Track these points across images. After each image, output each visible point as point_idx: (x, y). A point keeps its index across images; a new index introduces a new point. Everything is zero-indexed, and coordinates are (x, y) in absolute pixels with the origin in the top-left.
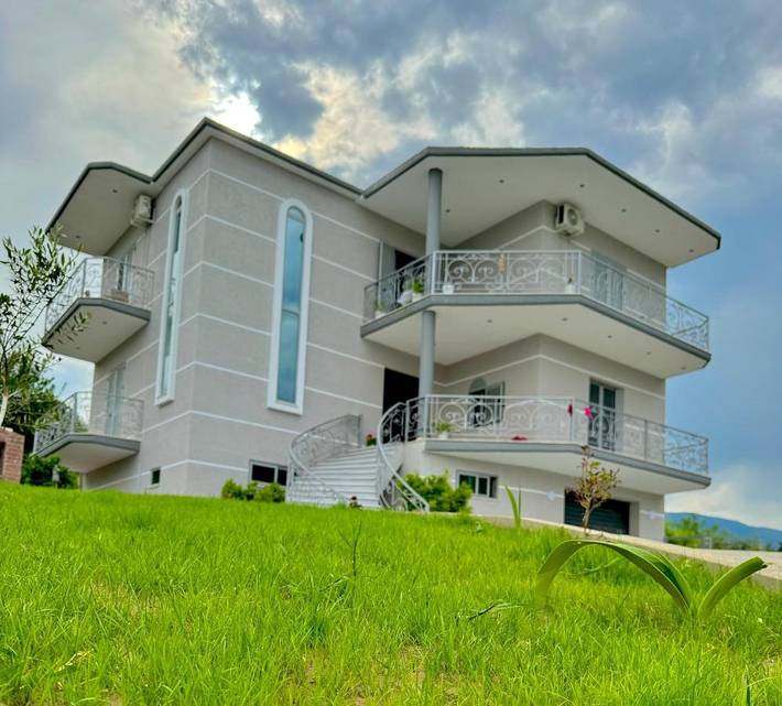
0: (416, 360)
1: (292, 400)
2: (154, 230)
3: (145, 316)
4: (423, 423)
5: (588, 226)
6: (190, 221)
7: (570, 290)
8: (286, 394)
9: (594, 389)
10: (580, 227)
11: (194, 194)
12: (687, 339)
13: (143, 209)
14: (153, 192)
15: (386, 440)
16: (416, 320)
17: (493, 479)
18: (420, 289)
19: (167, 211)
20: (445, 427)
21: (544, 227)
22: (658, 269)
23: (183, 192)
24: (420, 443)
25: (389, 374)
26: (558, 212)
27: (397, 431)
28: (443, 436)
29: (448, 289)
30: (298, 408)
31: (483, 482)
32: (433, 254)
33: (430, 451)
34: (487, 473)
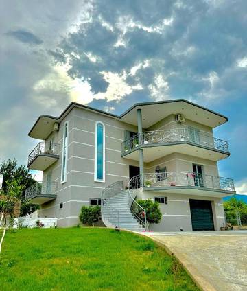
0: (138, 162)
1: (102, 178)
2: (59, 132)
3: (58, 157)
4: (142, 182)
5: (186, 119)
6: (70, 130)
7: (182, 140)
8: (100, 177)
9: (194, 167)
10: (184, 120)
11: (70, 122)
12: (221, 149)
13: (56, 127)
14: (59, 122)
15: (131, 188)
16: (137, 152)
17: (166, 198)
18: (137, 143)
19: (63, 127)
20: (149, 183)
21: (173, 122)
22: (210, 129)
23: (67, 122)
24: (142, 189)
25: (131, 167)
26: (176, 117)
27: (134, 185)
28: (148, 186)
29: (146, 143)
30: (104, 181)
31: (162, 199)
32: (141, 133)
33: (144, 191)
34: (164, 196)
